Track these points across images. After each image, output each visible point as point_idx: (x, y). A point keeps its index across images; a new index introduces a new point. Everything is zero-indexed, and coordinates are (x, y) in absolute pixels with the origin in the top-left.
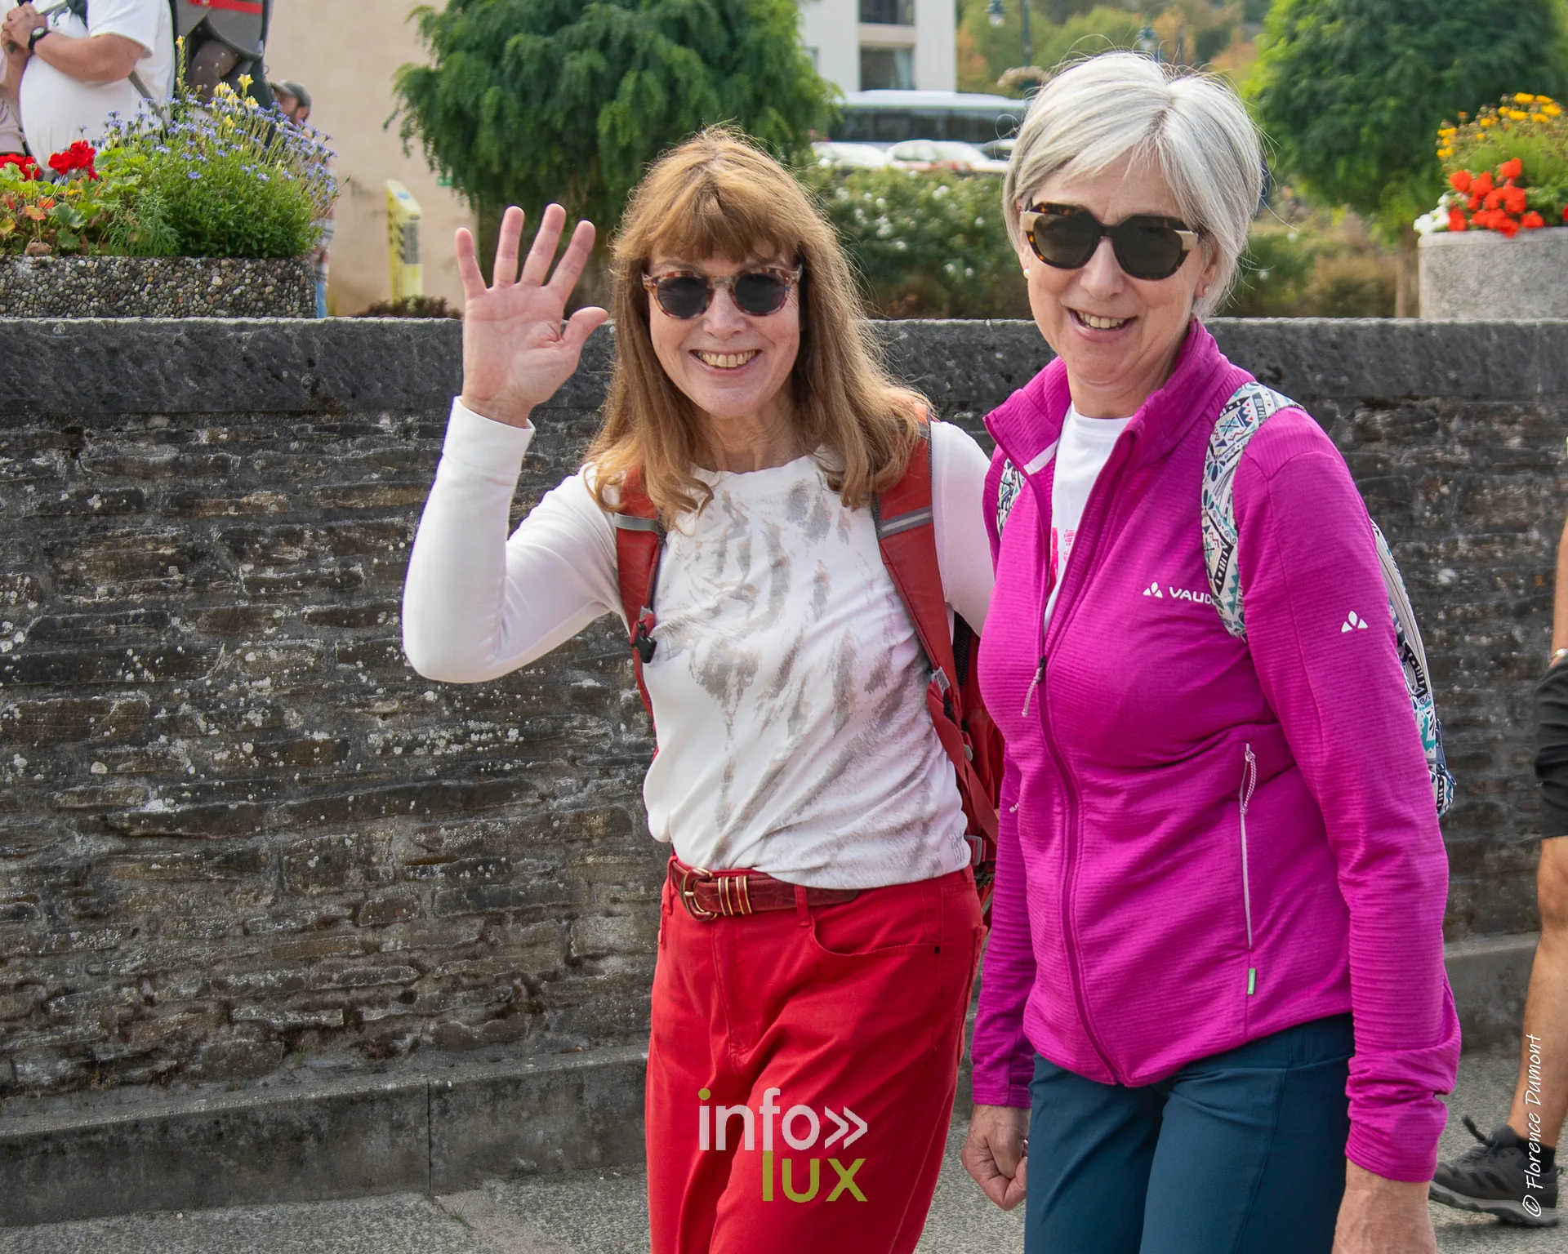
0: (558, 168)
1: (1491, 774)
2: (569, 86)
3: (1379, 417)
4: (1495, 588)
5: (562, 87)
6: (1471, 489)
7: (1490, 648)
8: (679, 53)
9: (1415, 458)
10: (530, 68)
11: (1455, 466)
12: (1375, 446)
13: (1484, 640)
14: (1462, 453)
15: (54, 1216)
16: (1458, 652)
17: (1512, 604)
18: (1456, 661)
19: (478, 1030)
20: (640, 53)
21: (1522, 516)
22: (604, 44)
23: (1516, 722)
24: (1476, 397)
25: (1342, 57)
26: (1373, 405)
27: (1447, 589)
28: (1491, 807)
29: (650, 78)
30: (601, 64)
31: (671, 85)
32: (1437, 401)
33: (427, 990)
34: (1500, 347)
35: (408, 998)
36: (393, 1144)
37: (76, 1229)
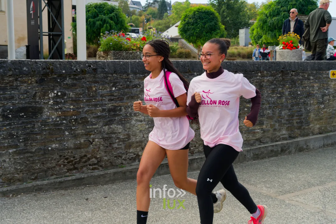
0: (94, 36)
1: (303, 117)
2: (97, 26)
3: (294, 73)
4: (304, 94)
5: (96, 26)
6: (302, 82)
7: (303, 102)
8: (112, 22)
9: (297, 78)
10: (92, 23)
11: (301, 79)
12: (293, 77)
13: (303, 101)
14: (301, 77)
15: (163, 174)
16: (300, 102)
17: (305, 96)
18: (299, 103)
19: (202, 150)
20: (106, 22)
21: (307, 85)
22: (102, 20)
23: (305, 111)
24: (303, 71)
25: (192, 23)
26: (293, 71)
27: (299, 94)
28: (303, 121)
29: (108, 25)
30: (101, 23)
31: (110, 26)
32: (299, 71)
33: (197, 145)
34: (306, 64)
35: (195, 146)
36: (197, 165)
37: (166, 176)
